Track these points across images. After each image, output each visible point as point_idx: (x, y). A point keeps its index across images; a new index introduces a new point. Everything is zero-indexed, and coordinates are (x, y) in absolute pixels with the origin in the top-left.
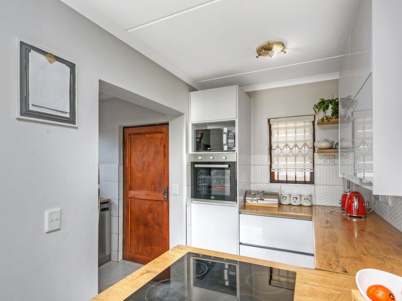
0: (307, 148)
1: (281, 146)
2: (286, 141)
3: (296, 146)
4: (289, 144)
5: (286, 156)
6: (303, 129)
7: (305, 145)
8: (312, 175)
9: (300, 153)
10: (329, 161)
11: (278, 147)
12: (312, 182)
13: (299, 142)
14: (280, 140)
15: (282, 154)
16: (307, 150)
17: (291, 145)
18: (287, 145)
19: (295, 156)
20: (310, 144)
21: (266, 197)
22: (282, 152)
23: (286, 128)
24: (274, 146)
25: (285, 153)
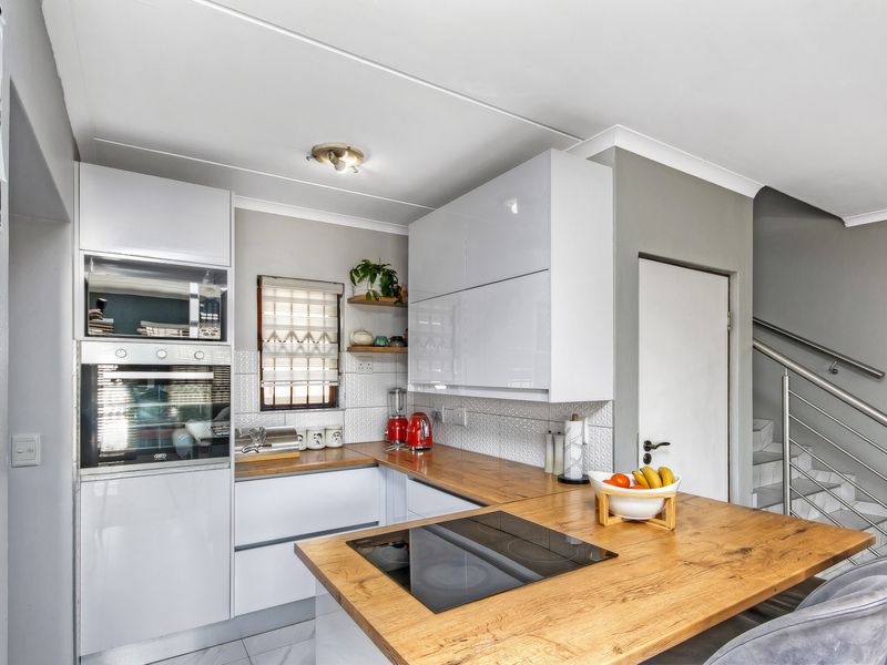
0: (327, 342)
1: (282, 334)
2: (292, 326)
3: (309, 336)
4: (296, 332)
5: (292, 355)
6: (322, 307)
7: (325, 335)
8: (335, 391)
9: (316, 352)
10: (365, 365)
11: (274, 336)
12: (333, 403)
13: (314, 329)
14: (280, 322)
15: (283, 351)
16: (327, 346)
17: (301, 334)
18: (292, 334)
19: (308, 355)
20: (332, 334)
21: (273, 441)
22: (283, 347)
23: (292, 300)
24: (266, 333)
25: (289, 350)
